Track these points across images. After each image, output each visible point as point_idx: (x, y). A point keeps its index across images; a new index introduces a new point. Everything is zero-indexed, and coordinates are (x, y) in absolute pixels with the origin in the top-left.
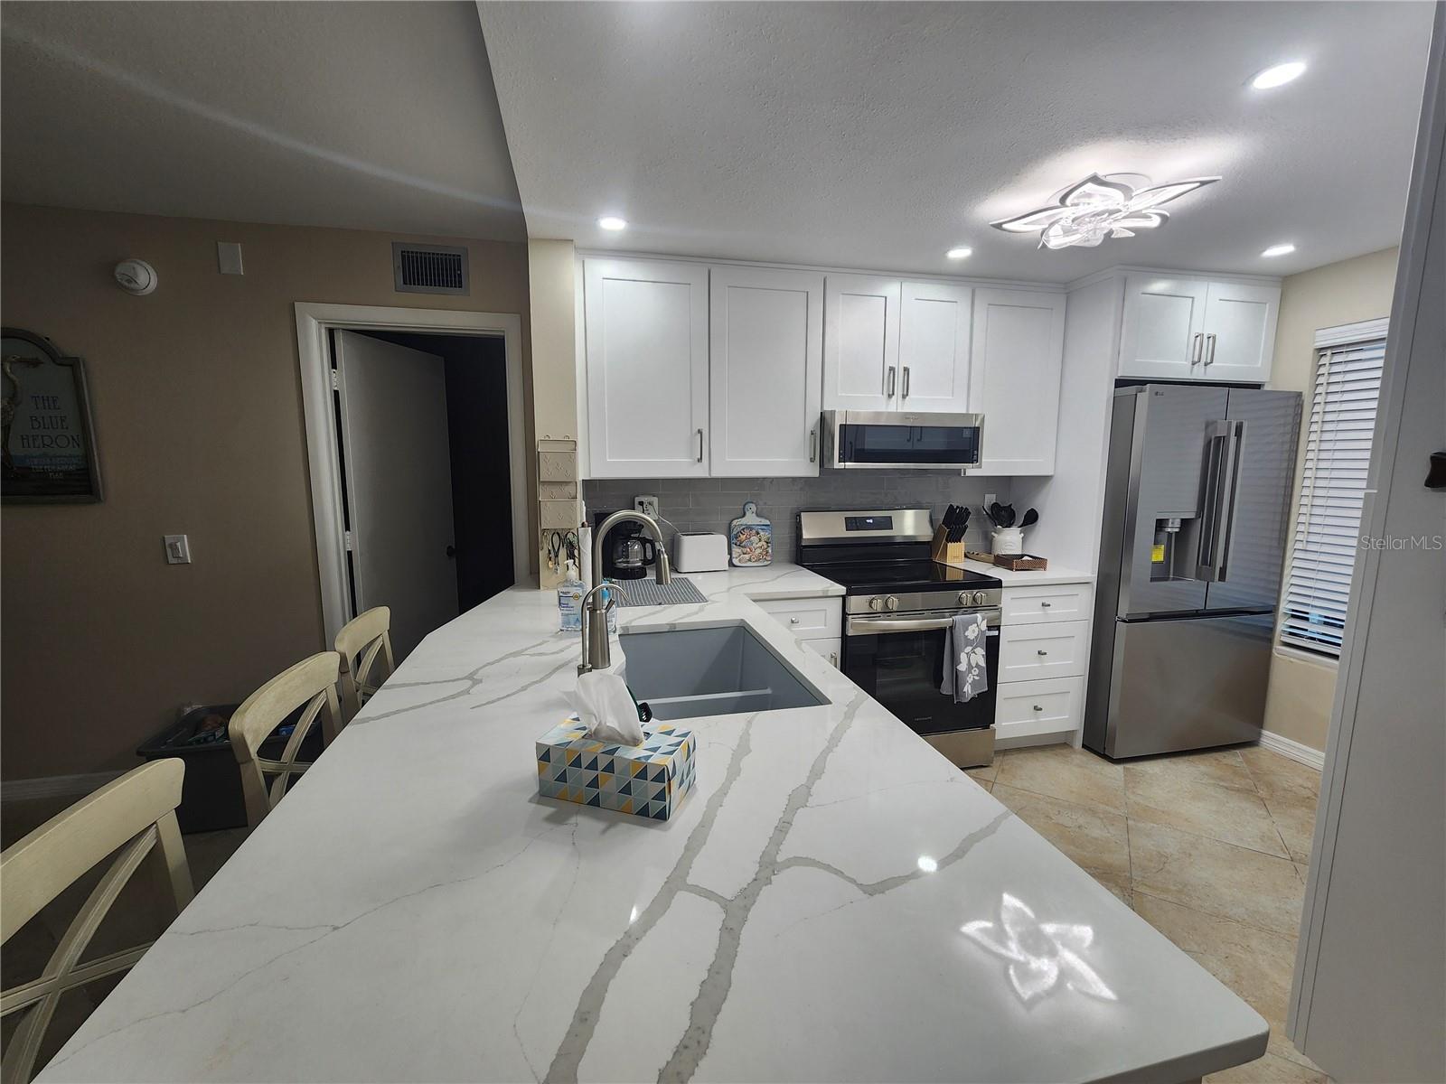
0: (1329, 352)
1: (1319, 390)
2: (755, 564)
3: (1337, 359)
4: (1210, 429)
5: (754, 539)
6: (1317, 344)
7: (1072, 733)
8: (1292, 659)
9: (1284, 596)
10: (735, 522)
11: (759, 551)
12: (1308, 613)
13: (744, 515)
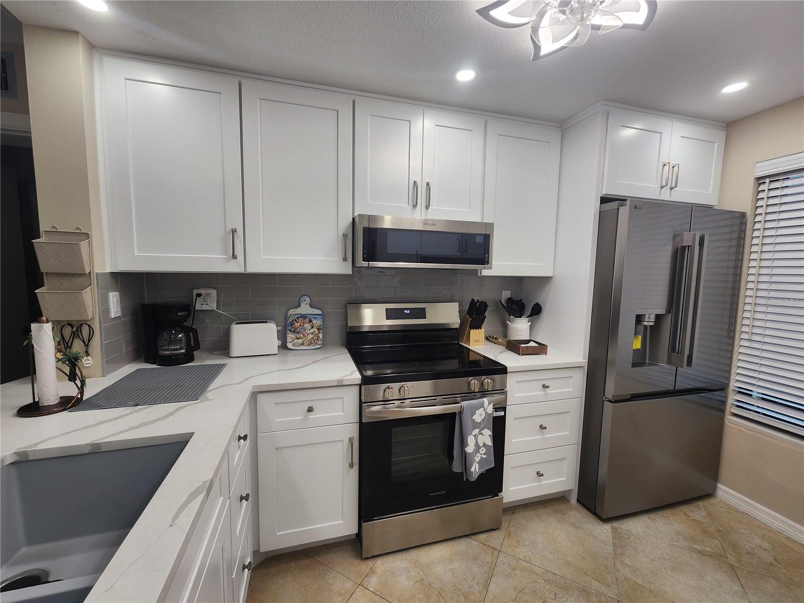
0: (767, 181)
1: (759, 211)
2: (307, 348)
3: (774, 185)
4: (678, 239)
5: (307, 326)
6: (755, 175)
7: (569, 492)
8: (742, 429)
9: (733, 377)
10: (290, 312)
11: (311, 336)
12: (752, 391)
13: (299, 306)
